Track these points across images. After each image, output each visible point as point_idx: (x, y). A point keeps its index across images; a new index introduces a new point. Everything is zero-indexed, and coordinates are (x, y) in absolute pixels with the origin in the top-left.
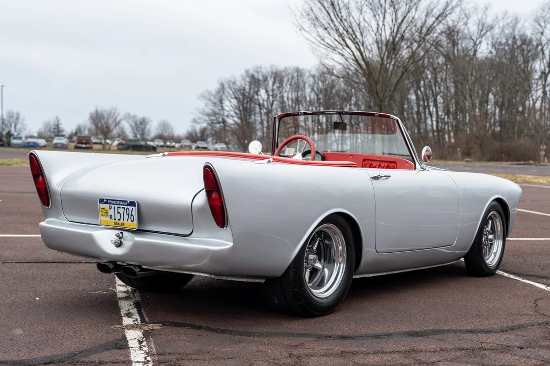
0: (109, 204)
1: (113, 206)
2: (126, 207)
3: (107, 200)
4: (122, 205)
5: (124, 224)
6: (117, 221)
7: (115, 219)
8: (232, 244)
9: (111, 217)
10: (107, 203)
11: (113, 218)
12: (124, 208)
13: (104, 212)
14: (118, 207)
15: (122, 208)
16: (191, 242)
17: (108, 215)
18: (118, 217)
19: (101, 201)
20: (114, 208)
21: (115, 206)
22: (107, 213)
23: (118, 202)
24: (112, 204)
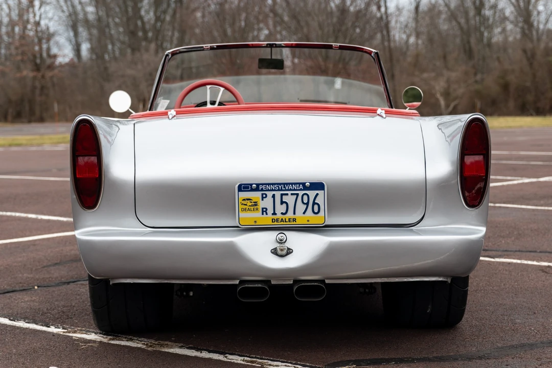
0: (262, 190)
1: (270, 194)
2: (301, 193)
3: (258, 185)
4: (291, 190)
5: (294, 220)
6: (279, 216)
7: (274, 214)
8: (484, 229)
9: (265, 211)
10: (257, 189)
11: (270, 211)
12: (297, 195)
13: (249, 204)
14: (282, 195)
15: (292, 194)
16: (418, 233)
17: (257, 209)
18: (281, 209)
19: (244, 187)
20: (274, 196)
21: (274, 193)
22: (256, 205)
23: (283, 186)
24: (268, 190)
